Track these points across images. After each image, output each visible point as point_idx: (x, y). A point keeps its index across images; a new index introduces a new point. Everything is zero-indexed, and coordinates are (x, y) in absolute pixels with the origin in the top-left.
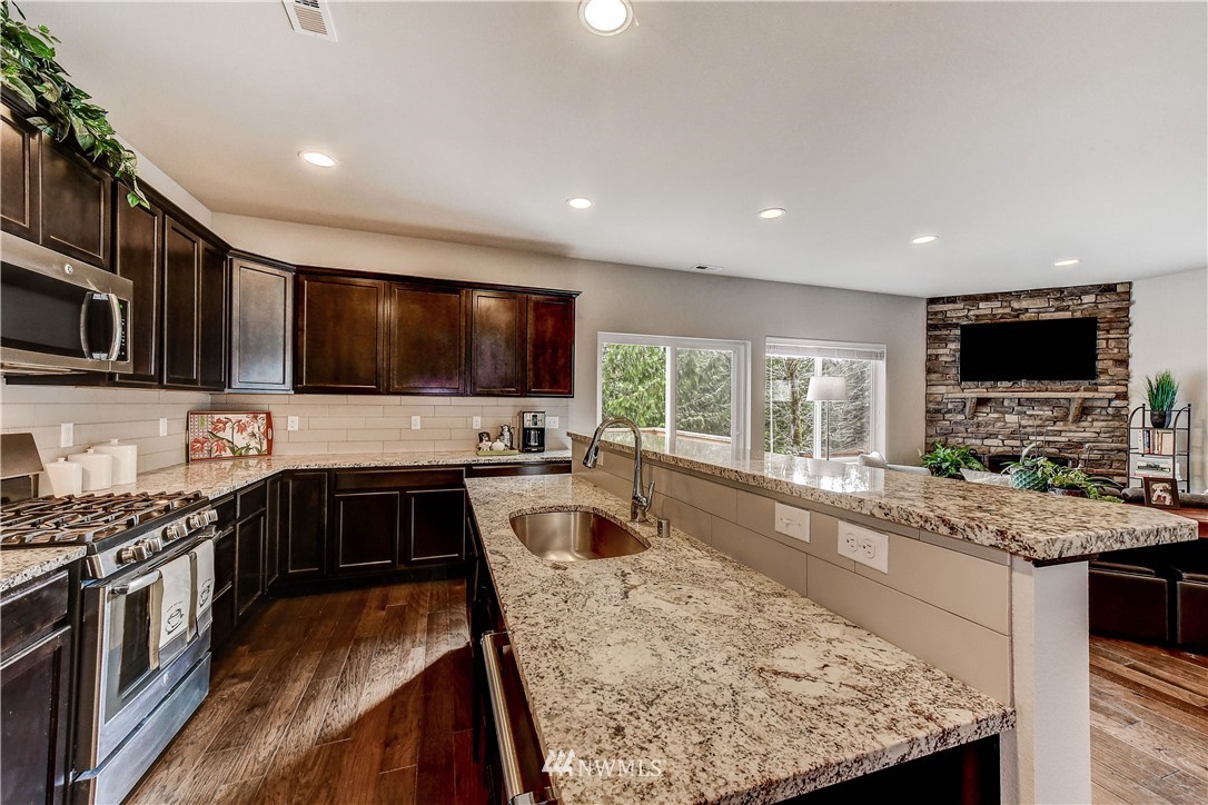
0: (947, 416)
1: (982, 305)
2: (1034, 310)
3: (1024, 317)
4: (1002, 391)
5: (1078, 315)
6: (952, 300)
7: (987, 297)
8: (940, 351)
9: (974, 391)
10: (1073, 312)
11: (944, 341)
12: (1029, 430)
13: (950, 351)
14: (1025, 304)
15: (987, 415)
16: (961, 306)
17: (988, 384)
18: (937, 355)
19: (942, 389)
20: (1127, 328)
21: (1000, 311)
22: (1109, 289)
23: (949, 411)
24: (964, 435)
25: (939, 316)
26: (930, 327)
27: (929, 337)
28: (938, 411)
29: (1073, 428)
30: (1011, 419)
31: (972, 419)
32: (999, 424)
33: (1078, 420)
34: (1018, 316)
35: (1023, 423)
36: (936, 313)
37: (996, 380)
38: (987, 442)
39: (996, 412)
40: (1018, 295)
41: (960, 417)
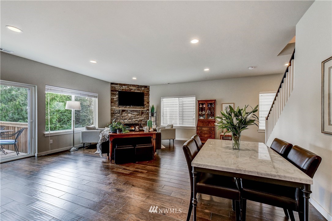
0: (116, 114)
1: (123, 86)
2: (134, 89)
3: (132, 91)
4: (128, 108)
5: (141, 92)
6: (117, 84)
7: (124, 85)
8: (114, 97)
9: (122, 108)
10: (141, 91)
11: (115, 95)
12: (133, 117)
13: (116, 97)
14: (132, 88)
15: (124, 114)
16: (119, 86)
17: (125, 106)
18: (113, 98)
19: (114, 107)
20: (149, 96)
21: (127, 89)
22: (146, 87)
23: (116, 113)
24: (120, 119)
25: (114, 88)
26: (112, 91)
27: (111, 93)
28: (114, 113)
29: (141, 117)
30: (130, 115)
31: (121, 115)
32: (127, 116)
33: (141, 115)
34: (130, 90)
35: (132, 116)
36: (113, 87)
37: (126, 105)
38: (125, 121)
39: (127, 113)
40: (131, 85)
41: (119, 115)
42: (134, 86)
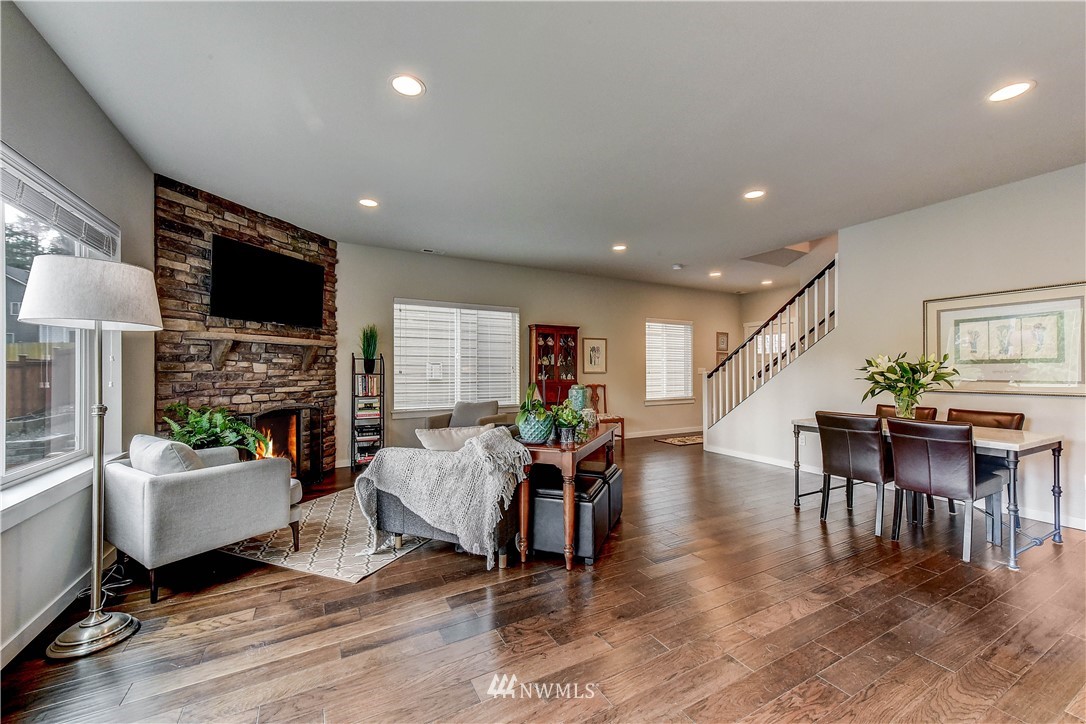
0: (190, 365)
1: (228, 216)
2: (278, 240)
3: (268, 247)
4: (254, 335)
5: (307, 259)
6: (192, 192)
7: (233, 208)
8: (178, 266)
9: (224, 333)
10: (304, 256)
11: (183, 251)
12: (275, 380)
13: (190, 268)
14: (270, 232)
15: (236, 364)
16: (203, 206)
17: (237, 323)
18: (173, 270)
19: (183, 325)
20: (334, 284)
21: (248, 232)
22: (324, 242)
23: (191, 359)
24: (212, 392)
25: (177, 211)
26: (159, 223)
27: (158, 237)
28: (177, 358)
29: (305, 377)
30: (259, 368)
31: (219, 369)
32: (248, 375)
33: (309, 369)
34: (262, 244)
35: (271, 372)
36: (170, 204)
37: (247, 318)
38: (236, 399)
39: (247, 360)
40: (265, 219)
41: (207, 367)
42: (279, 224)
